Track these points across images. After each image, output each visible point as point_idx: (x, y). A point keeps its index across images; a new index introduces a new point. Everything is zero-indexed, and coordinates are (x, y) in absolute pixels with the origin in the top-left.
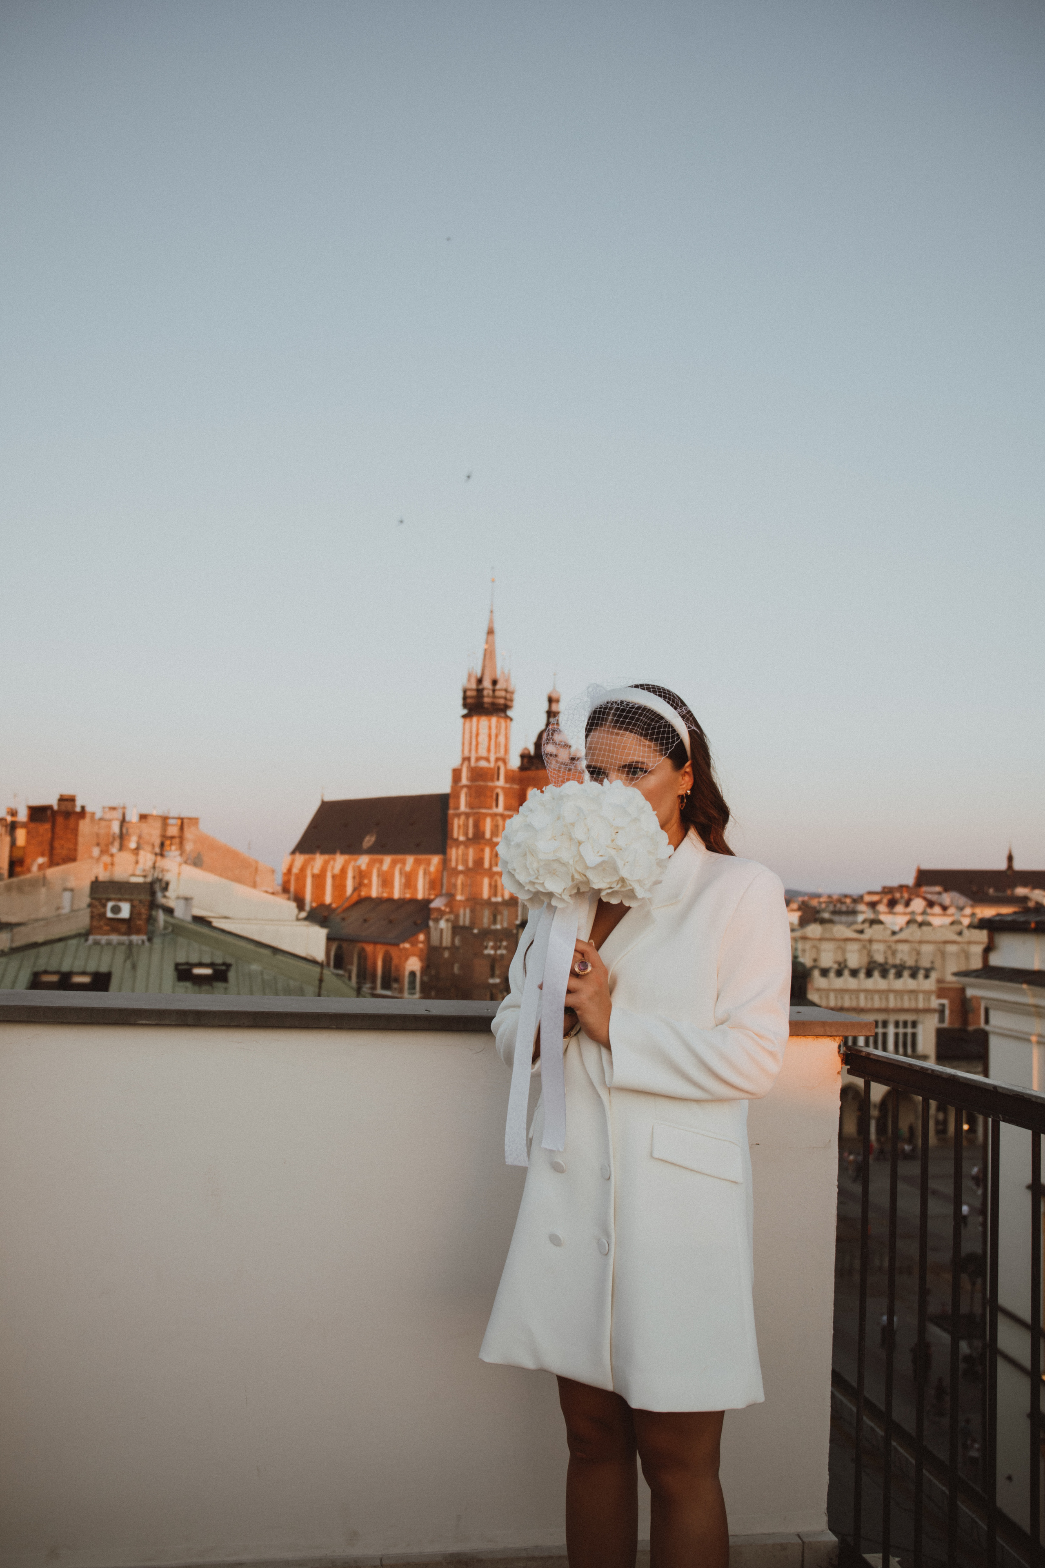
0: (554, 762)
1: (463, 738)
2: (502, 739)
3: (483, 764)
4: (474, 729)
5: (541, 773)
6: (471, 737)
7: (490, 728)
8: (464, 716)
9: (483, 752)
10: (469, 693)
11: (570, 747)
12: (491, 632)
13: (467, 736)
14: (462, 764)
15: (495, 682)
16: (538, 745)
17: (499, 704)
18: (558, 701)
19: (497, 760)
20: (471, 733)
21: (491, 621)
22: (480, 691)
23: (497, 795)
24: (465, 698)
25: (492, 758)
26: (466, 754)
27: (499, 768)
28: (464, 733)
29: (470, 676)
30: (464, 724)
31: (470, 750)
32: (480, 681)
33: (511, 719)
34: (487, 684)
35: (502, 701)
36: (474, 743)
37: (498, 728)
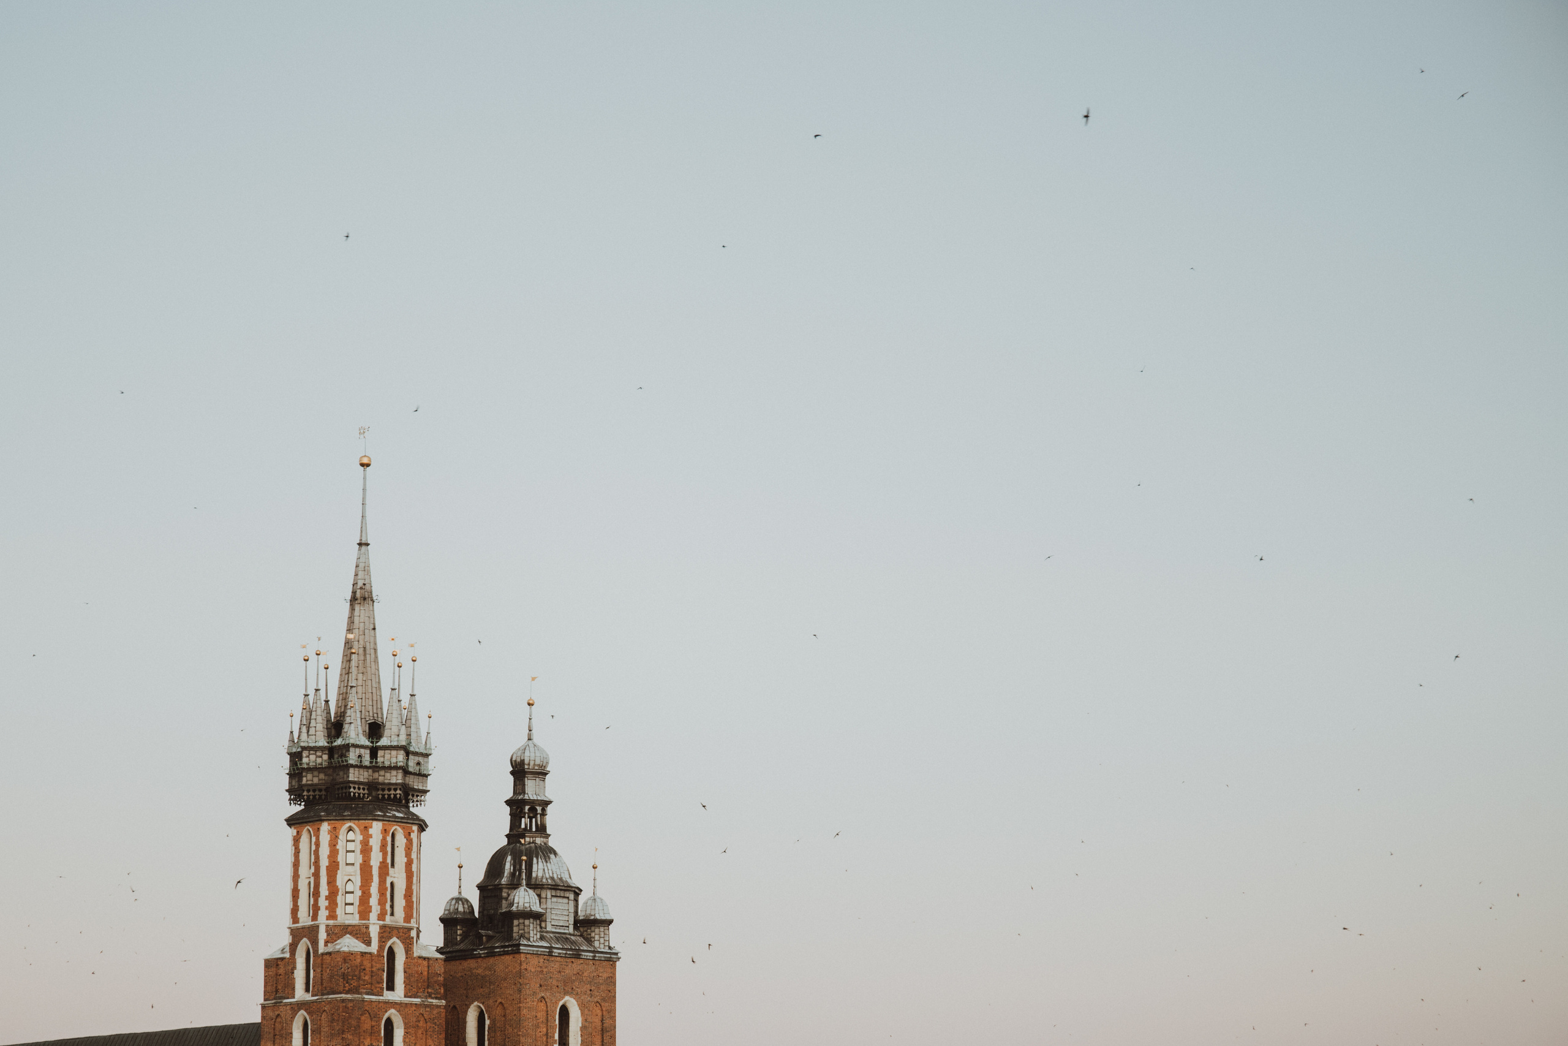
0: (534, 934)
1: (296, 877)
2: (397, 876)
3: (349, 944)
4: (324, 851)
5: (503, 964)
6: (316, 875)
7: (366, 850)
8: (292, 821)
9: (348, 915)
10: (308, 760)
11: (577, 892)
12: (361, 597)
13: (305, 871)
14: (293, 947)
15: (375, 730)
16: (490, 889)
17: (390, 786)
18: (541, 773)
19: (386, 932)
20: (317, 864)
21: (362, 568)
22: (336, 753)
23: (389, 1024)
24: (296, 772)
25: (374, 932)
26: (305, 920)
27: (391, 953)
28: (296, 865)
29: (308, 712)
30: (296, 840)
31: (315, 910)
32: (336, 727)
33: (422, 826)
34: (355, 733)
35: (396, 778)
36: (324, 891)
37: (388, 848)
